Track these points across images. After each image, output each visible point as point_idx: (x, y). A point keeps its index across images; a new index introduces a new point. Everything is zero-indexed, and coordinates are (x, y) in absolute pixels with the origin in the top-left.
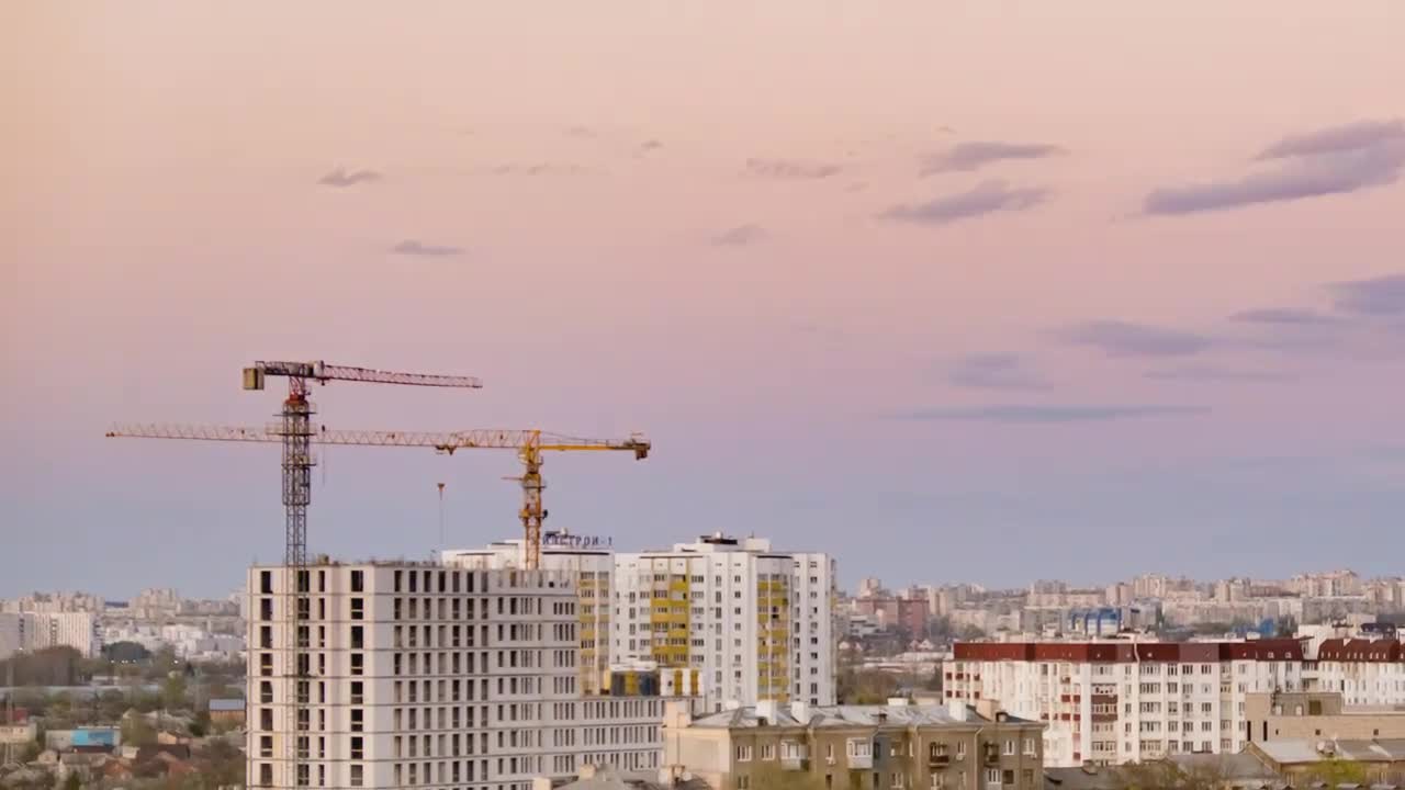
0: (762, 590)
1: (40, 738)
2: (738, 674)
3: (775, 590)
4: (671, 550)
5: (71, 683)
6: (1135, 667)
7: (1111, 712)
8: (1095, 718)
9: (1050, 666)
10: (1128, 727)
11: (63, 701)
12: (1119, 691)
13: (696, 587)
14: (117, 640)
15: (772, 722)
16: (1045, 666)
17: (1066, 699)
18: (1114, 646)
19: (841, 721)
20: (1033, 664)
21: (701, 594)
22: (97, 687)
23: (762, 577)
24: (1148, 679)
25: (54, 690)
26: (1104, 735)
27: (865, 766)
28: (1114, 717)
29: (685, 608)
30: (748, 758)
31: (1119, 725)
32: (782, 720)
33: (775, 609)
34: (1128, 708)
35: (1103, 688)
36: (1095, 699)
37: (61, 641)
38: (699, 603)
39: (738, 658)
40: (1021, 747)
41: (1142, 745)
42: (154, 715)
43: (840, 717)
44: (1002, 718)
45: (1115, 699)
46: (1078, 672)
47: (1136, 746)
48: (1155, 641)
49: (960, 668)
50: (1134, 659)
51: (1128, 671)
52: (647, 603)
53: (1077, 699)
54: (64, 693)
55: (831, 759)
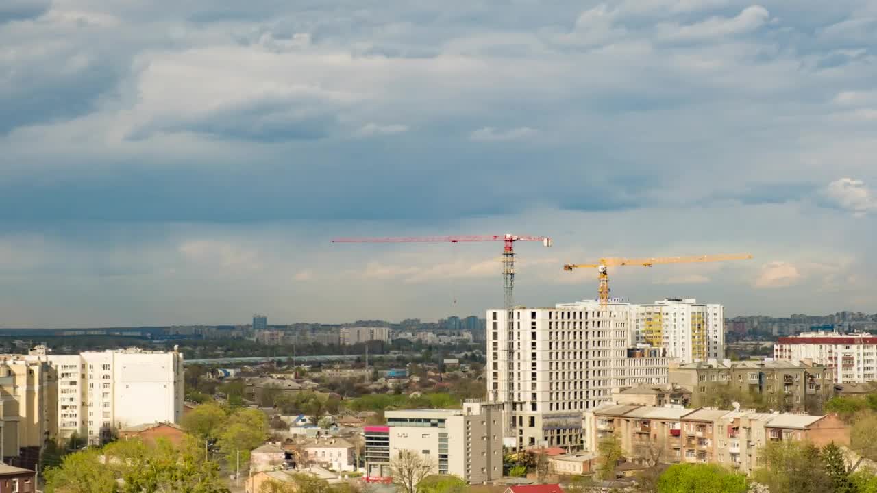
0: (693, 319)
1: (376, 373)
2: (684, 349)
3: (699, 318)
4: (653, 303)
5: (383, 353)
6: (861, 346)
7: (851, 363)
8: (844, 366)
9: (824, 346)
10: (858, 369)
11: (381, 359)
12: (855, 356)
13: (665, 317)
14: (398, 338)
15: (715, 366)
16: (821, 346)
17: (831, 358)
18: (853, 338)
19: (744, 367)
20: (816, 345)
21: (667, 319)
22: (393, 355)
23: (693, 313)
24: (867, 350)
25: (377, 356)
26: (848, 372)
27: (755, 383)
28: (853, 365)
29: (660, 325)
30: (705, 380)
31: (855, 369)
32: (718, 366)
33: (699, 325)
34: (858, 362)
35: (848, 354)
36: (844, 359)
37: (374, 338)
38: (666, 323)
39: (683, 343)
40: (824, 376)
41: (865, 375)
42: (420, 365)
43: (744, 365)
44: (815, 365)
45: (853, 359)
46: (836, 348)
47: (862, 376)
48: (871, 336)
49: (782, 346)
50: (861, 343)
51: (858, 348)
52: (644, 323)
53: (836, 358)
54: (381, 357)
55: (741, 380)
